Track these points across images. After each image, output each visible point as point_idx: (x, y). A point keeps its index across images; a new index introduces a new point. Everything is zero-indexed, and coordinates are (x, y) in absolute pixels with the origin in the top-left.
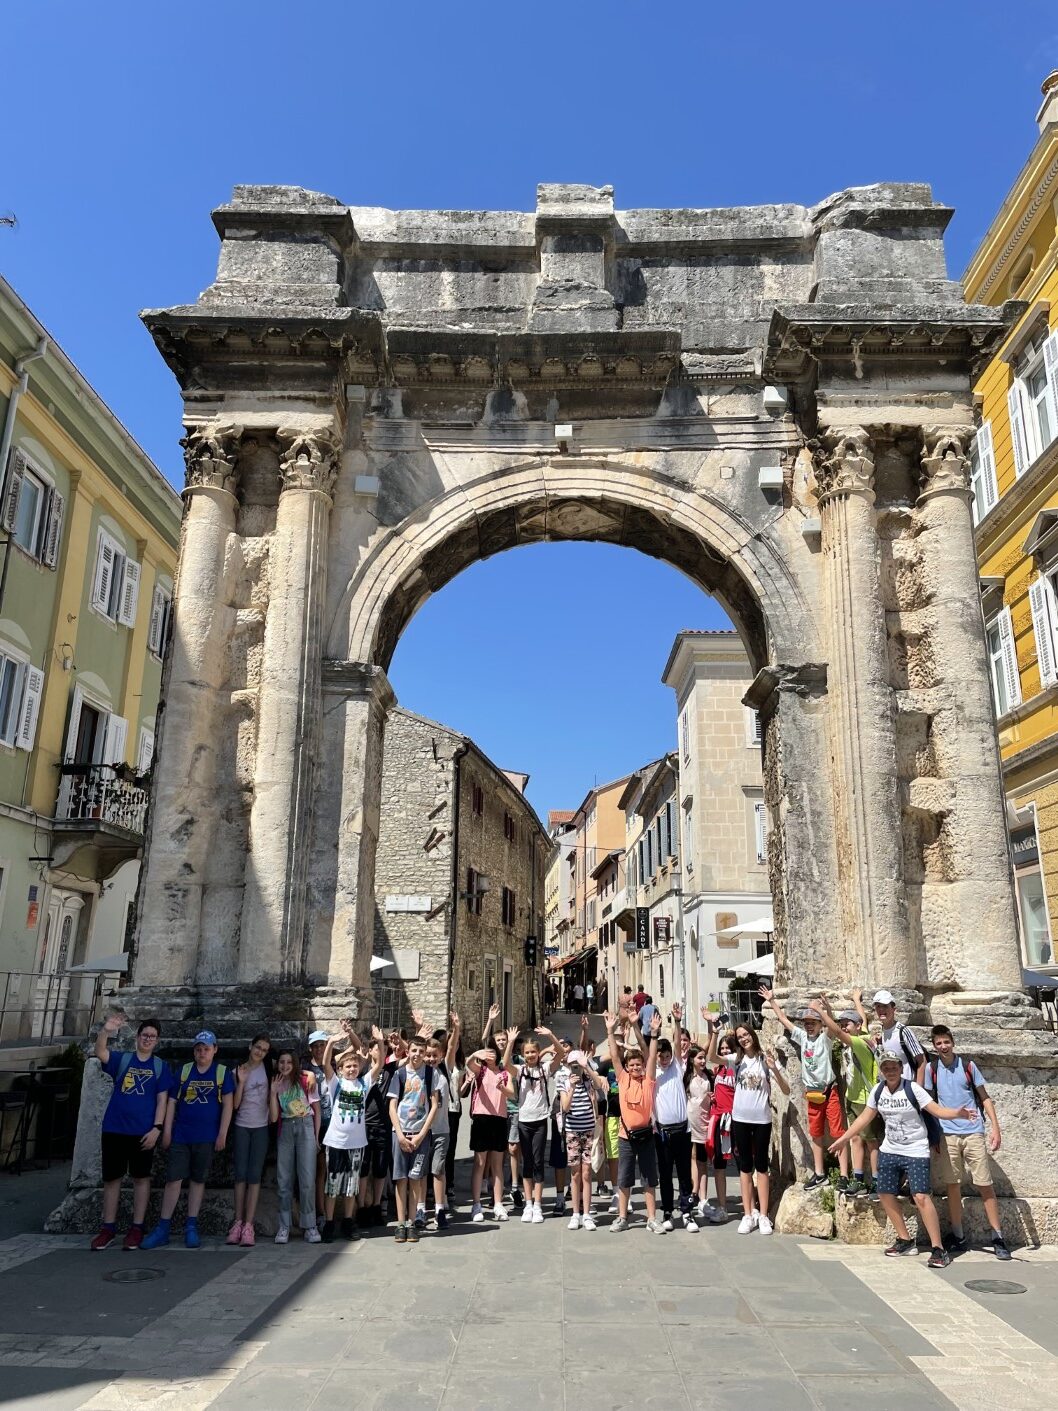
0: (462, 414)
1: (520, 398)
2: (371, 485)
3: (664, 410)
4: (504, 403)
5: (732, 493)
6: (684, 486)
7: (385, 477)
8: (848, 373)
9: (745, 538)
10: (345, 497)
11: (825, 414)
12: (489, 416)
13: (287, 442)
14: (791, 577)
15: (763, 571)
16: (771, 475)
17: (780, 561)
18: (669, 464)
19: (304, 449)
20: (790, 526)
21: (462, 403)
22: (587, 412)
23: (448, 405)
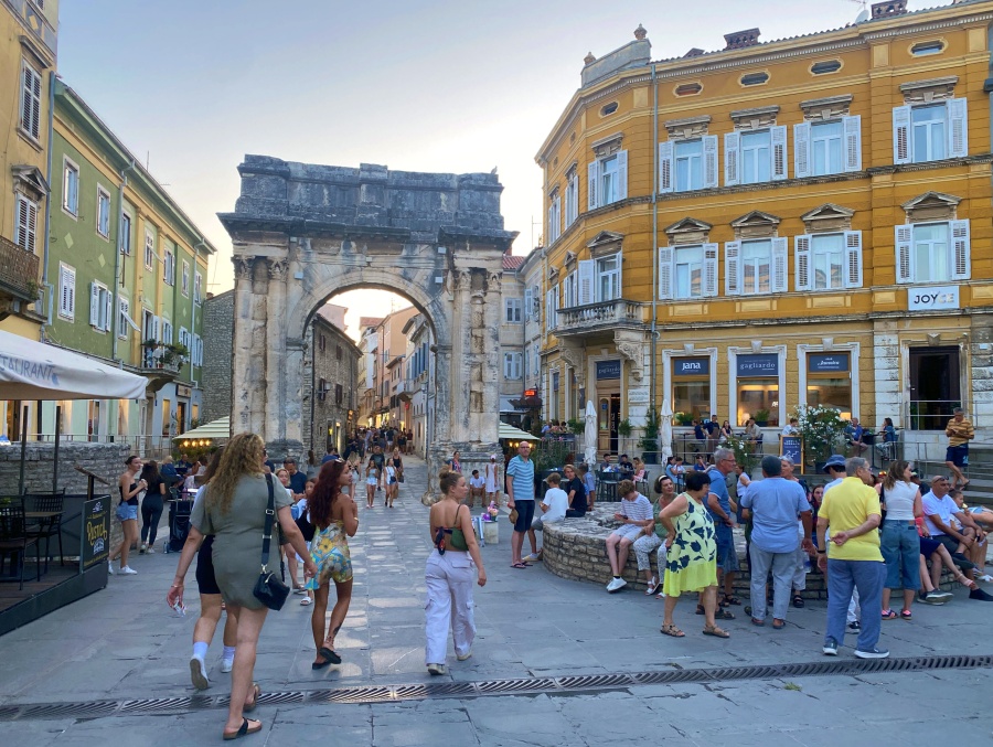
0: (333, 249)
1: (353, 244)
2: (300, 275)
3: (404, 253)
4: (347, 246)
5: (426, 284)
6: (410, 280)
7: (306, 272)
8: (465, 248)
9: (429, 301)
10: (291, 280)
11: (457, 262)
12: (342, 251)
13: (271, 262)
14: (444, 315)
15: (435, 313)
16: (439, 280)
17: (441, 310)
18: (405, 273)
19: (277, 265)
20: (445, 297)
21: (333, 245)
22: (378, 251)
23: (327, 245)
